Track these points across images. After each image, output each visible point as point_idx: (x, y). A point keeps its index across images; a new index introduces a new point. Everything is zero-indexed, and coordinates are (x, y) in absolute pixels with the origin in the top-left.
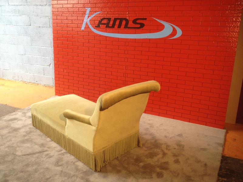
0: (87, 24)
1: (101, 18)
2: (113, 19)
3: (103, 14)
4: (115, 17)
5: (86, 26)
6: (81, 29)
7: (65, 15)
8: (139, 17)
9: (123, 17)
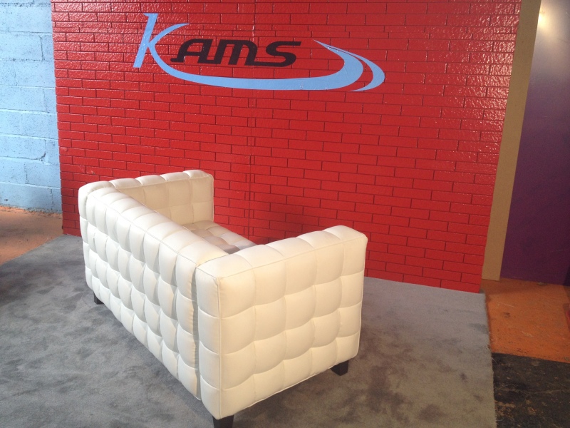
0: (148, 53)
1: (186, 39)
2: (216, 42)
3: (190, 30)
4: (223, 38)
5: (145, 58)
6: (132, 66)
7: (89, 30)
8: (283, 40)
9: (243, 39)
